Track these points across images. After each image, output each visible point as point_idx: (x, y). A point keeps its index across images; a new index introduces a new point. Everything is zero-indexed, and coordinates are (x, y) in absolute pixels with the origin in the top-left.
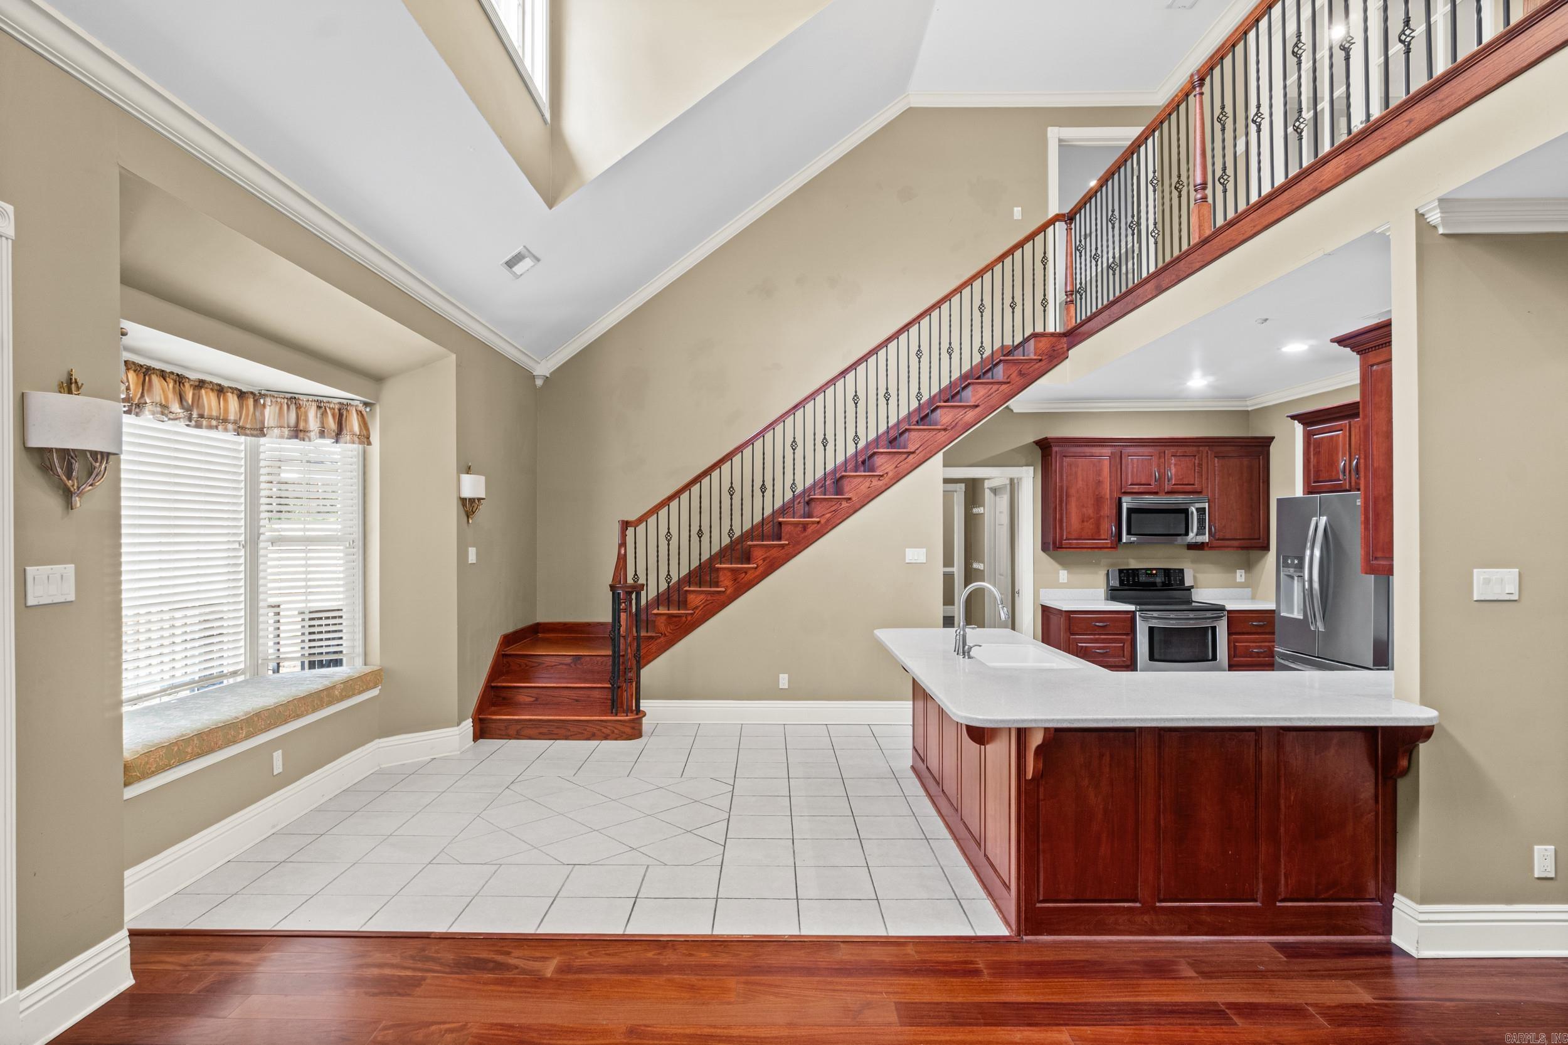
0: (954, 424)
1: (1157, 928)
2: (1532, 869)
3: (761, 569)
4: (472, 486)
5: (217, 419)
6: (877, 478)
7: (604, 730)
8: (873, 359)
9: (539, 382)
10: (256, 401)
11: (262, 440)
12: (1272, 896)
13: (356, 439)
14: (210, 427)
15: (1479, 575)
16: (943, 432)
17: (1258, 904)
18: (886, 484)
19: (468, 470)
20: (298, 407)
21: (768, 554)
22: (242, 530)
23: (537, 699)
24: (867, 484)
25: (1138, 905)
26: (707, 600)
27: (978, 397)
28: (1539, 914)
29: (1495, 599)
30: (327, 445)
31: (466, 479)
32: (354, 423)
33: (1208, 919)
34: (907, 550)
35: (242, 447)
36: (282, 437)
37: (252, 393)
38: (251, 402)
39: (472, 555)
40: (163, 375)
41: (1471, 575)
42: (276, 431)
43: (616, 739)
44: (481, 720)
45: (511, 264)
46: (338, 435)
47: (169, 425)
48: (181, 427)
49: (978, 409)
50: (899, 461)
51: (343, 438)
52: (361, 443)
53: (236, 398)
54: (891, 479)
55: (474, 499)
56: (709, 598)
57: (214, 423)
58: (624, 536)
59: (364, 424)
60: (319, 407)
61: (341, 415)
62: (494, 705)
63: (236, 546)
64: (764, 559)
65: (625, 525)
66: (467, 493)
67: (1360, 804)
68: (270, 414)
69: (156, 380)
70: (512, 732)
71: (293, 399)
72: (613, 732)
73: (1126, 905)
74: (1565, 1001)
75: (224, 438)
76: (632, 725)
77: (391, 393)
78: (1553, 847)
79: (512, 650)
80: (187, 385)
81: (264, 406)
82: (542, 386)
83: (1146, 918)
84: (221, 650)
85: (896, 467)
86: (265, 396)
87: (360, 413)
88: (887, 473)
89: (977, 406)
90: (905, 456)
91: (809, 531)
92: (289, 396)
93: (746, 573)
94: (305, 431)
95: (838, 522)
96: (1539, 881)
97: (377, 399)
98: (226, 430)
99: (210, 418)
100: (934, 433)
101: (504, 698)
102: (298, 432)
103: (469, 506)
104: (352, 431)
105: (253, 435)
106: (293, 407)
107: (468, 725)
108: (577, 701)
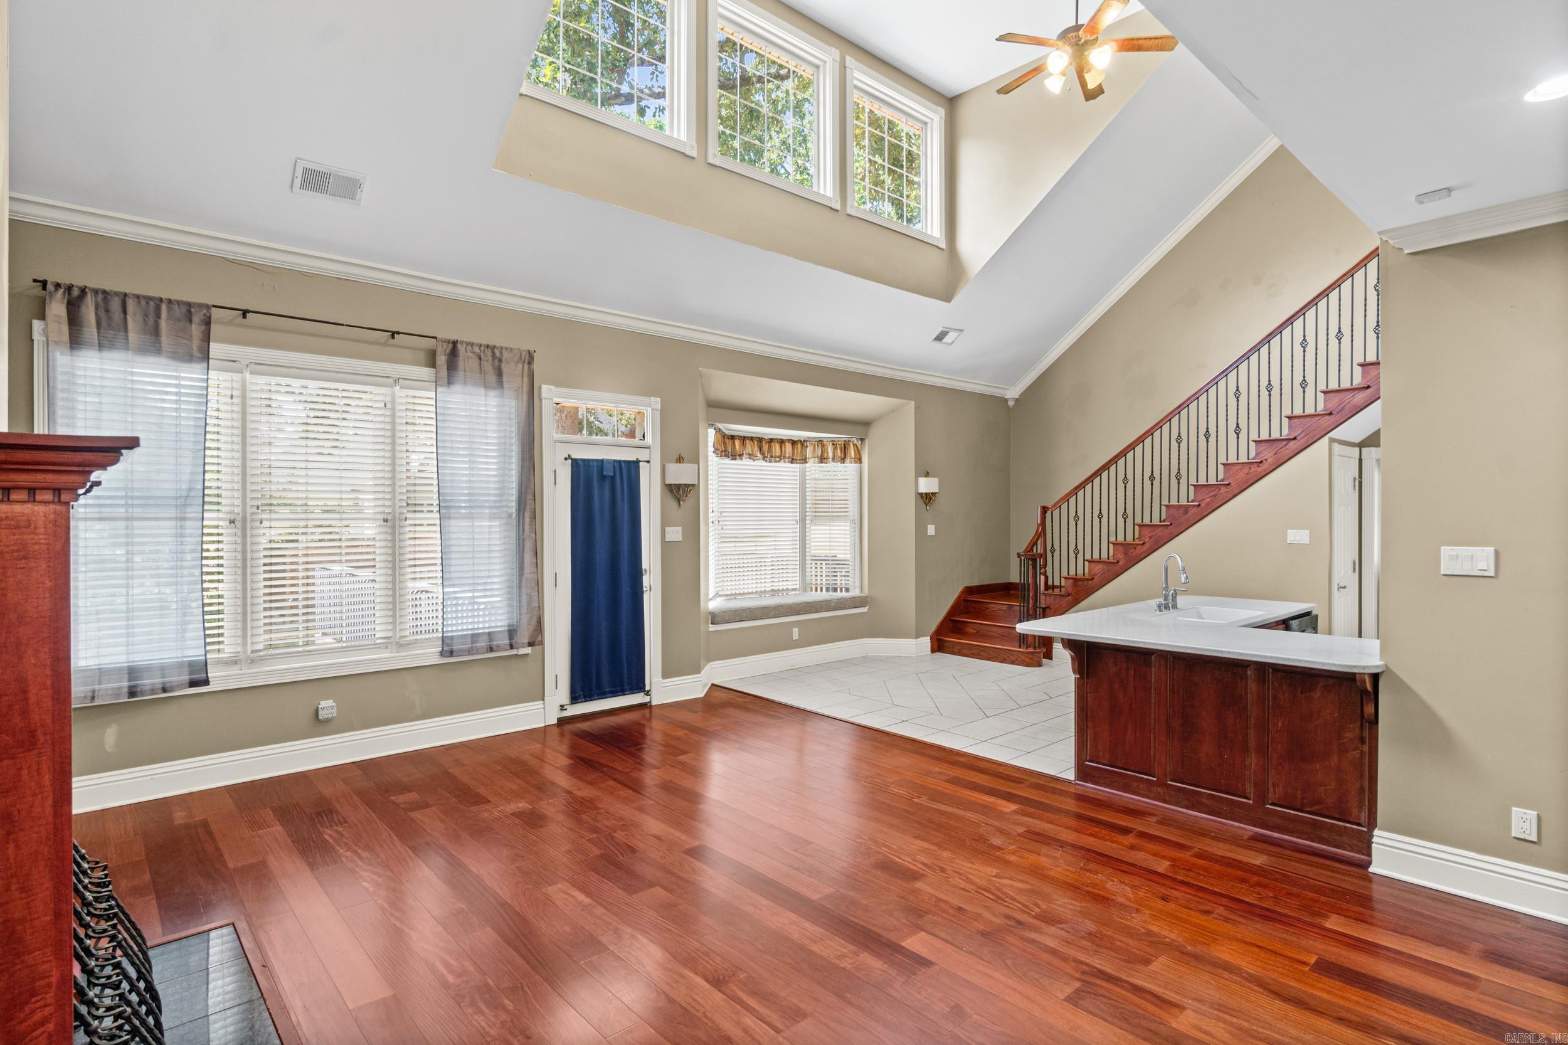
0: (1340, 408)
1: (1168, 799)
2: (1509, 829)
3: (1147, 546)
4: (927, 485)
5: (778, 457)
6: (1256, 465)
7: (1011, 657)
8: (1255, 356)
9: (1011, 403)
10: (802, 445)
11: (807, 465)
12: (1262, 799)
13: (853, 461)
14: (776, 462)
15: (1446, 551)
16: (1327, 417)
17: (1251, 802)
18: (1265, 470)
19: (927, 475)
20: (823, 446)
21: (1154, 533)
22: (798, 514)
23: (978, 632)
24: (1246, 471)
25: (1155, 779)
26: (1104, 569)
27: (1369, 378)
28: (1514, 871)
29: (1465, 574)
30: (839, 466)
31: (923, 481)
32: (852, 452)
33: (1208, 802)
34: (1289, 531)
35: (798, 470)
36: (814, 463)
37: (801, 441)
38: (799, 445)
39: (931, 530)
40: (752, 439)
41: (1439, 551)
42: (812, 460)
43: (1019, 665)
44: (938, 639)
45: (940, 338)
46: (843, 460)
47: (756, 463)
48: (764, 463)
49: (1369, 391)
50: (1278, 448)
51: (848, 460)
52: (856, 463)
53: (790, 445)
54: (1271, 465)
55: (929, 494)
56: (1105, 568)
57: (777, 459)
58: (1044, 518)
59: (858, 452)
60: (833, 444)
61: (845, 447)
62: (952, 632)
63: (794, 522)
64: (1150, 538)
65: (1045, 510)
66: (923, 489)
67: (1345, 740)
68: (809, 450)
69: (747, 442)
70: (956, 650)
71: (820, 442)
72: (1017, 659)
73: (1146, 777)
74: (1565, 971)
75: (784, 466)
76: (1031, 656)
77: (875, 433)
78: (1536, 813)
79: (971, 598)
80: (764, 442)
81: (807, 447)
82: (1014, 405)
83: (1159, 790)
84: (787, 577)
85: (1276, 453)
86: (807, 441)
87: (855, 445)
88: (1266, 460)
89: (1368, 387)
90: (1285, 442)
91: (1190, 513)
92: (818, 440)
93: (1135, 548)
94: (827, 458)
95: (1218, 505)
96: (1517, 841)
97: (866, 435)
98: (785, 462)
99: (776, 457)
100: (1318, 418)
101: (959, 629)
102: (822, 459)
103: (927, 498)
104: (850, 456)
105: (800, 463)
106: (820, 445)
107: (926, 641)
108: (1003, 636)
